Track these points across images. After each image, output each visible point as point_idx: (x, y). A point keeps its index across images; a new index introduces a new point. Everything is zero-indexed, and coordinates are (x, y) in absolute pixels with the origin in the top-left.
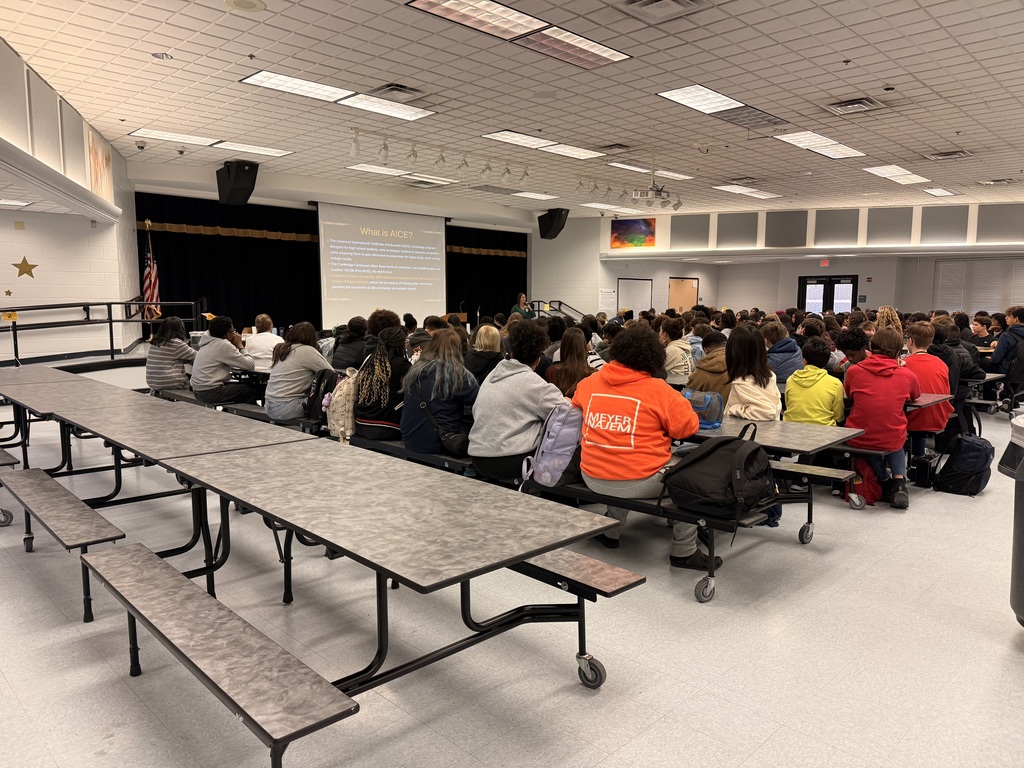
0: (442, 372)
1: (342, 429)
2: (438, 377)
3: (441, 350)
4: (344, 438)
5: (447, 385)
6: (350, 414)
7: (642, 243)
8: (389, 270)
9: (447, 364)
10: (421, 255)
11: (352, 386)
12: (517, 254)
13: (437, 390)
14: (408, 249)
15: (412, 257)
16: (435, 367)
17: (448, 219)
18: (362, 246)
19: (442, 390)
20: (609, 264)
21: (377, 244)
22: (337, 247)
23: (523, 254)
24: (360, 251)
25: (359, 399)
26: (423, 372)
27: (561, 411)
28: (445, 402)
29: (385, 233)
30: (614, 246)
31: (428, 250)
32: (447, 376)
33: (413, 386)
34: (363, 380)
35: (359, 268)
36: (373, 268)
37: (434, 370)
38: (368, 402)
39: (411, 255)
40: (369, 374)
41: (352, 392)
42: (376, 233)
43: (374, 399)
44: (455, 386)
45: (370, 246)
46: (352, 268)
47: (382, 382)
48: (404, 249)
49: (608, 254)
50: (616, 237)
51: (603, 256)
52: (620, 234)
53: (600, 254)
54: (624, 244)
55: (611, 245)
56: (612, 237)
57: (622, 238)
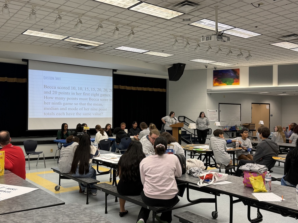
7: (231, 83)
12: (160, 90)
17: (114, 70)
20: (212, 95)
23: (164, 90)
30: (215, 85)
49: (212, 90)
50: (216, 80)
51: (209, 91)
52: (218, 78)
53: (207, 89)
54: (221, 84)
55: (213, 85)
56: (213, 80)
57: (220, 81)
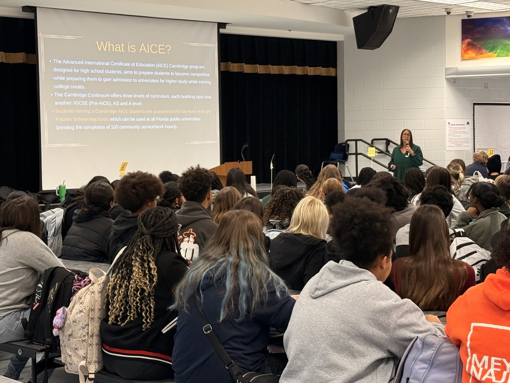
0: (236, 277)
1: (83, 363)
2: (229, 284)
3: (233, 244)
4: (86, 377)
5: (243, 298)
6: (95, 340)
7: (506, 52)
8: (137, 100)
9: (243, 264)
10: (182, 78)
11: (98, 296)
12: (322, 71)
13: (229, 305)
14: (164, 70)
15: (170, 82)
16: (225, 270)
17: (221, 25)
18: (100, 67)
19: (236, 305)
21: (121, 64)
22: (64, 71)
23: (331, 72)
24: (97, 75)
25: (108, 316)
26: (206, 277)
27: (426, 345)
28: (241, 323)
29: (132, 49)
31: (194, 71)
32: (243, 283)
33: (192, 299)
34: (114, 288)
35: (94, 99)
36: (116, 99)
37: (224, 275)
38: (123, 320)
39: (170, 77)
40: (123, 278)
41: (98, 306)
42: (120, 48)
43: (131, 316)
44: (256, 298)
45: (110, 68)
46: (85, 99)
47: (143, 291)
48: (159, 70)
49: (458, 69)
50: (469, 44)
51: (451, 72)
52: (474, 39)
53: (446, 69)
54: (481, 54)
55: (462, 56)
56: (462, 44)
57: (479, 46)
